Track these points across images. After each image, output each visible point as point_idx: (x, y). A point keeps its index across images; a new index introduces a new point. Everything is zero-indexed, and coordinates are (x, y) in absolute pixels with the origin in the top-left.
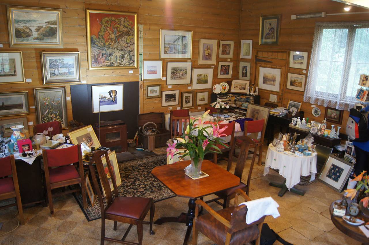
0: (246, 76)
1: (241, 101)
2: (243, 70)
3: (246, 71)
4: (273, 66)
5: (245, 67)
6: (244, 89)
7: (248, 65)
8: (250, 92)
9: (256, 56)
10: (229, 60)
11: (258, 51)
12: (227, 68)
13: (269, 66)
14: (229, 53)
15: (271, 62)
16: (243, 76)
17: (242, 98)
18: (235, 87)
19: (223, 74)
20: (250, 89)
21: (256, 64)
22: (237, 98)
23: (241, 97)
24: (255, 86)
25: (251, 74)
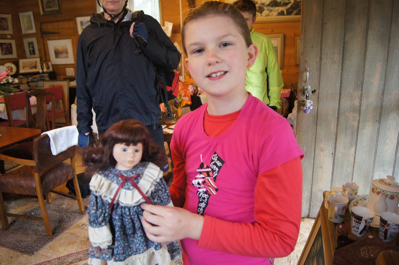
0: (34, 53)
1: (35, 82)
2: (29, 47)
3: (33, 47)
4: (61, 37)
5: (31, 44)
6: (35, 67)
7: (34, 40)
8: (42, 69)
9: (41, 29)
10: (9, 37)
11: (41, 24)
12: (9, 46)
13: (57, 38)
14: (8, 29)
15: (59, 33)
16: (31, 54)
17: (35, 78)
18: (23, 67)
19: (6, 54)
20: (42, 66)
21: (42, 38)
22: (30, 78)
23: (34, 76)
24: (47, 63)
25: (39, 50)
